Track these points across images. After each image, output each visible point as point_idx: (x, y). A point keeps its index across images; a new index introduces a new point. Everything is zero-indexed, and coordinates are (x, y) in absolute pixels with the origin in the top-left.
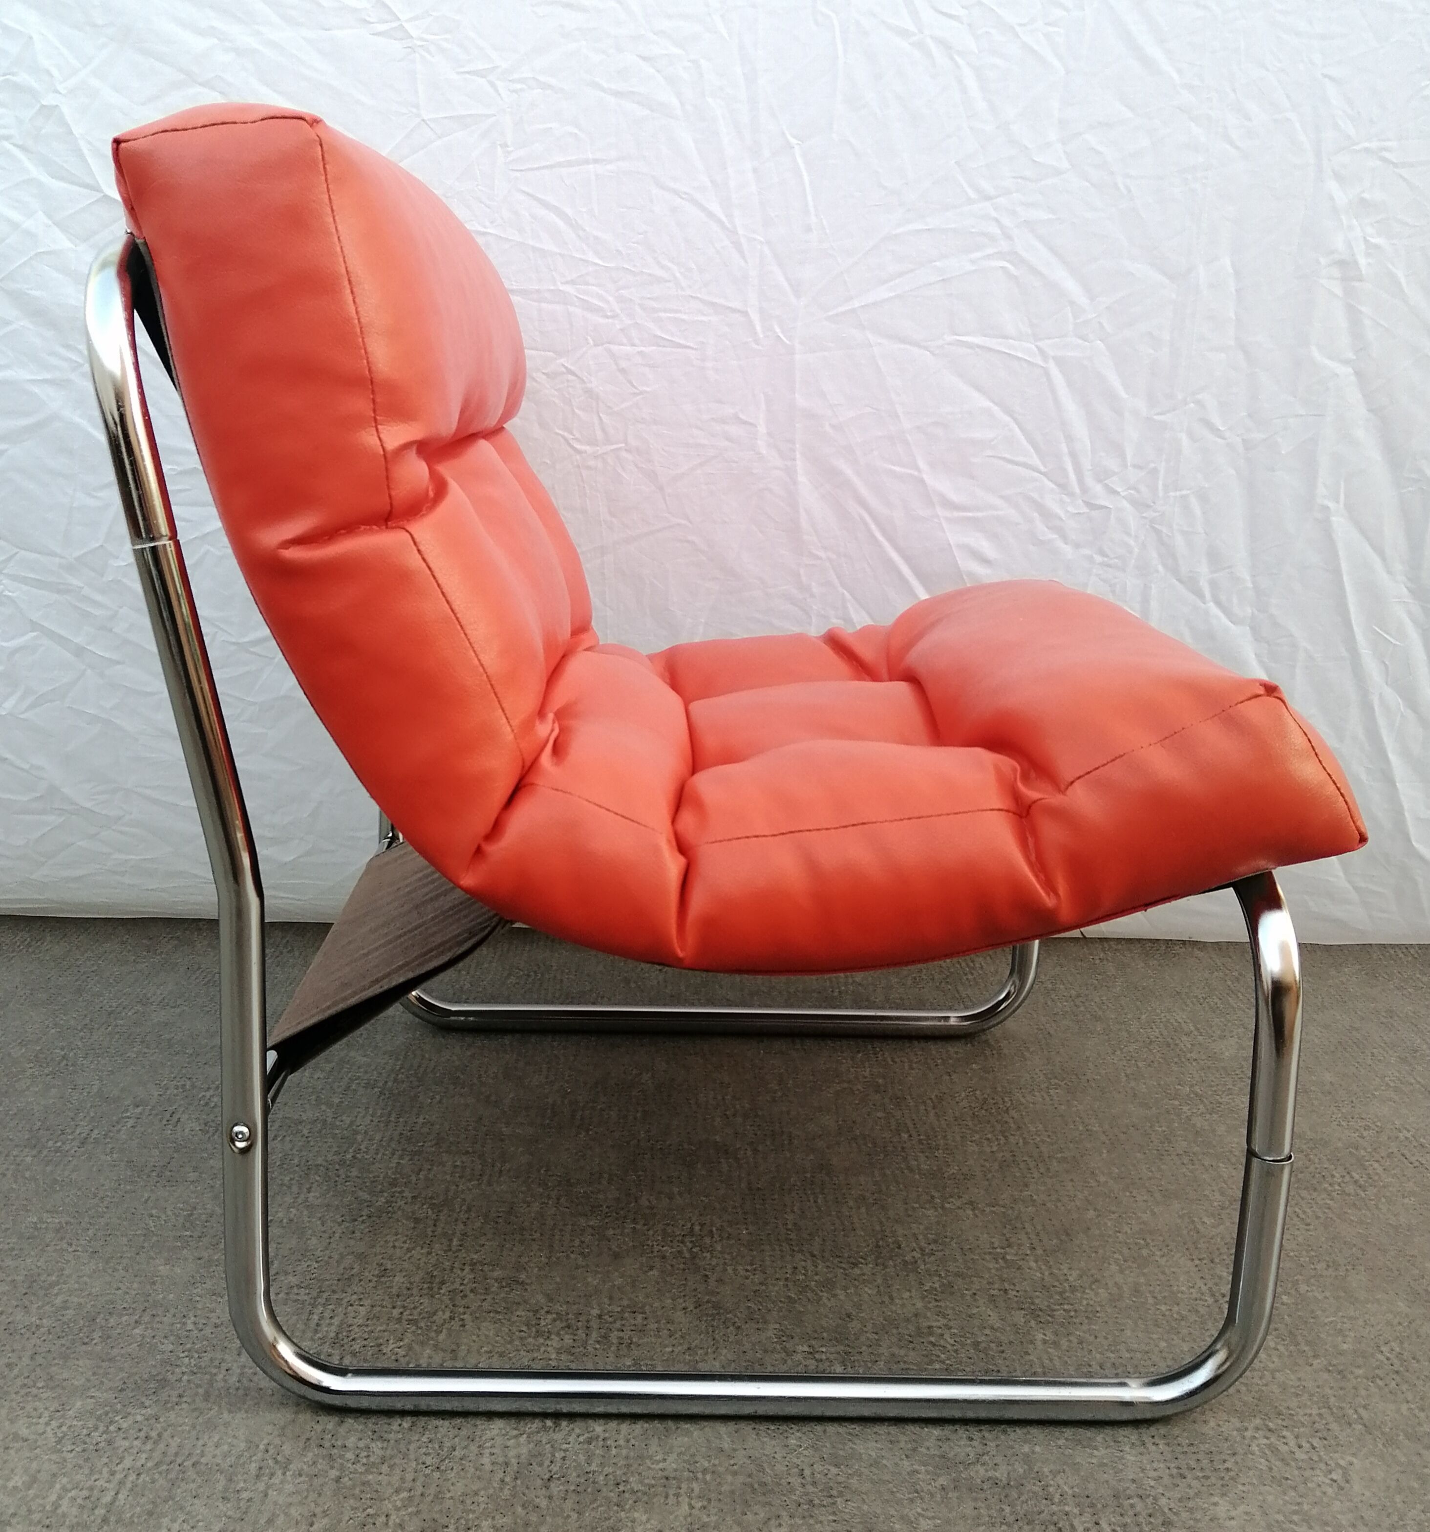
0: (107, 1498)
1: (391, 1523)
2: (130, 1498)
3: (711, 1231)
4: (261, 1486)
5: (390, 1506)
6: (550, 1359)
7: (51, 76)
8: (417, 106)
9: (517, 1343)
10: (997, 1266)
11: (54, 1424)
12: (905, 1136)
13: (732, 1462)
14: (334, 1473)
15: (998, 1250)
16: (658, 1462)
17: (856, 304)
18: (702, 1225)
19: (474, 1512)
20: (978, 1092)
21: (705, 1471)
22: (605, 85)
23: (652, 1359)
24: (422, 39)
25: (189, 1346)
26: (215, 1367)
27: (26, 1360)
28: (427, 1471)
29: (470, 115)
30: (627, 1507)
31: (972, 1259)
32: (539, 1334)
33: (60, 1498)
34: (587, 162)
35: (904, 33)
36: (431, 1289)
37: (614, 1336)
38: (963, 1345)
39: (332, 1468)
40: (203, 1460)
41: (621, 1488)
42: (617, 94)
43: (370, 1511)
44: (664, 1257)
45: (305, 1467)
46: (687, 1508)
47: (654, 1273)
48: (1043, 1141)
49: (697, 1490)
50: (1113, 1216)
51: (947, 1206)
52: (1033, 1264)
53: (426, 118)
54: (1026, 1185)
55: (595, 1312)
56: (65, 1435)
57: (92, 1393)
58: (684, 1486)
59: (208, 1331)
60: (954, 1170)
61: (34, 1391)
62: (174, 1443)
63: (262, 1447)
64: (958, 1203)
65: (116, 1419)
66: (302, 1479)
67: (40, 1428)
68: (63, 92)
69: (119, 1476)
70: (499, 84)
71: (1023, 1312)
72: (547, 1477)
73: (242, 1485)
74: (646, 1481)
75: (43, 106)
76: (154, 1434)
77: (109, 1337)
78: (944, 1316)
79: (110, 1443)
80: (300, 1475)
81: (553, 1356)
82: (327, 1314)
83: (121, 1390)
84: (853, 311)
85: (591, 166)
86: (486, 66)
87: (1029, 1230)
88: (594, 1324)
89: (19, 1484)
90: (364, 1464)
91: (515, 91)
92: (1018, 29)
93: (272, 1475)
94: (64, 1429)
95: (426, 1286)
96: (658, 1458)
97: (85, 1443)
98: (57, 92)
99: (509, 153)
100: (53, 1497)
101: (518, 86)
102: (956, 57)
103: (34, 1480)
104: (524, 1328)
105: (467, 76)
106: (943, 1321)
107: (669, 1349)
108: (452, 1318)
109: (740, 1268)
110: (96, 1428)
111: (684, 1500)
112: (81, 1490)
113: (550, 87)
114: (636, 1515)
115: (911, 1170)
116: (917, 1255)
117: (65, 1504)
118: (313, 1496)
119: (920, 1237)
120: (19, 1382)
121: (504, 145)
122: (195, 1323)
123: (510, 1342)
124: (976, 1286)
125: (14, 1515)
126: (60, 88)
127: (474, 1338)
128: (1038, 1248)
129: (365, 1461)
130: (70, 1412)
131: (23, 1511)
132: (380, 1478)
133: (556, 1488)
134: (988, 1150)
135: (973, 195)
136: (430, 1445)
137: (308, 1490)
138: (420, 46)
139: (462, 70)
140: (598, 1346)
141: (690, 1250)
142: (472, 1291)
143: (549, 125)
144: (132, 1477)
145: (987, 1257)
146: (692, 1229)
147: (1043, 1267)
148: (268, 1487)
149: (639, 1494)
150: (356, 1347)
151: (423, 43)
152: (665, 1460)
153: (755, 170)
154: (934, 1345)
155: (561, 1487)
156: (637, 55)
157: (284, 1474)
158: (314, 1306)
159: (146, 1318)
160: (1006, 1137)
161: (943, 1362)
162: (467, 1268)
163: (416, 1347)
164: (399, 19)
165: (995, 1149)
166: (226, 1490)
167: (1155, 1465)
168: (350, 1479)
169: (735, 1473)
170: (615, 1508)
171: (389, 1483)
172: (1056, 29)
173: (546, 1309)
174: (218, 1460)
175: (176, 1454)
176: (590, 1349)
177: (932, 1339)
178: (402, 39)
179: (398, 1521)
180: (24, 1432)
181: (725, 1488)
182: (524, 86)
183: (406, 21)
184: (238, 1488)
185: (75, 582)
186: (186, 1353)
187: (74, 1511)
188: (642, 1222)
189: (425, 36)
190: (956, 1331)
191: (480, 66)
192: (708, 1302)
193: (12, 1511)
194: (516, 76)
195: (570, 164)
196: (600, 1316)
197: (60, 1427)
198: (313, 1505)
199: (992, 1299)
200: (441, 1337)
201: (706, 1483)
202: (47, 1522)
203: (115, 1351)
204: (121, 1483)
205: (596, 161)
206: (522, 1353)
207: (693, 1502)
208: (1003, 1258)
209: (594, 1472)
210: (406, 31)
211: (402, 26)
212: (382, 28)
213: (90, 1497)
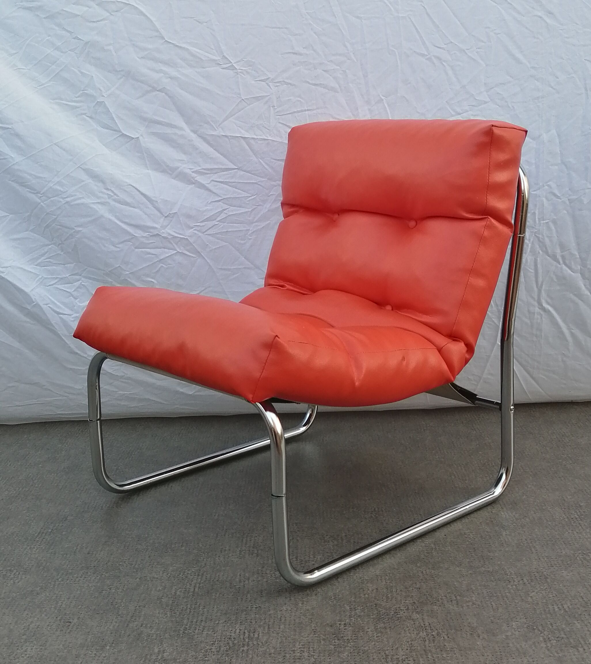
0: (192, 590)
2: (199, 590)
3: (382, 510)
7: (100, 90)
8: (240, 94)
10: (489, 514)
11: (165, 573)
12: (453, 477)
14: (265, 580)
16: (373, 572)
20: (482, 461)
21: (389, 573)
22: (311, 82)
24: (240, 69)
25: (203, 551)
26: (214, 556)
29: (260, 96)
30: (365, 583)
32: (325, 541)
33: (176, 591)
34: (305, 110)
35: (423, 55)
37: (352, 541)
40: (220, 579)
42: (315, 85)
44: (366, 518)
47: (363, 523)
49: (387, 578)
50: (533, 497)
53: (243, 98)
55: (344, 535)
56: (170, 576)
57: (175, 565)
58: (383, 577)
59: (208, 546)
61: (154, 566)
62: (208, 576)
63: (238, 574)
65: (186, 571)
67: (161, 575)
68: (106, 96)
70: (270, 84)
73: (235, 584)
75: (98, 102)
76: (200, 574)
77: (174, 550)
79: (186, 577)
82: (249, 540)
83: (184, 564)
85: (307, 112)
86: (266, 78)
89: (161, 589)
90: (274, 577)
91: (277, 86)
92: (467, 51)
93: (244, 581)
96: (373, 571)
97: (178, 578)
99: (275, 109)
101: (278, 84)
102: (444, 63)
103: (165, 587)
104: (320, 540)
105: (259, 82)
108: (293, 539)
110: (180, 574)
111: (384, 581)
112: (182, 589)
113: (290, 84)
114: (368, 585)
117: (178, 593)
120: (148, 564)
121: (273, 107)
122: (202, 545)
125: (163, 596)
126: (104, 95)
129: (274, 576)
130: (169, 571)
131: (165, 595)
138: (240, 72)
139: (256, 80)
141: (375, 516)
142: (298, 531)
143: (290, 98)
144: (198, 585)
146: (375, 510)
147: (506, 514)
150: (261, 548)
151: (241, 71)
153: (369, 110)
154: (466, 537)
156: (323, 70)
157: (248, 581)
159: (184, 544)
160: (492, 475)
161: (470, 542)
162: (295, 525)
164: (231, 63)
167: (543, 564)
168: (271, 581)
169: (399, 574)
172: (481, 50)
173: (326, 534)
175: (210, 578)
178: (233, 70)
180: (156, 576)
181: (397, 577)
182: (280, 84)
183: (234, 63)
185: (110, 280)
186: (202, 553)
187: (182, 594)
188: (356, 508)
189: (241, 68)
190: (474, 533)
191: (263, 78)
192: (384, 530)
193: (161, 595)
194: (277, 81)
195: (298, 112)
196: (346, 536)
197: (168, 574)
199: (487, 524)
201: (390, 576)
202: (174, 597)
204: (195, 586)
205: (308, 110)
207: (386, 581)
209: (352, 576)
210: (234, 67)
211: (233, 65)
212: (225, 66)
213: (186, 590)
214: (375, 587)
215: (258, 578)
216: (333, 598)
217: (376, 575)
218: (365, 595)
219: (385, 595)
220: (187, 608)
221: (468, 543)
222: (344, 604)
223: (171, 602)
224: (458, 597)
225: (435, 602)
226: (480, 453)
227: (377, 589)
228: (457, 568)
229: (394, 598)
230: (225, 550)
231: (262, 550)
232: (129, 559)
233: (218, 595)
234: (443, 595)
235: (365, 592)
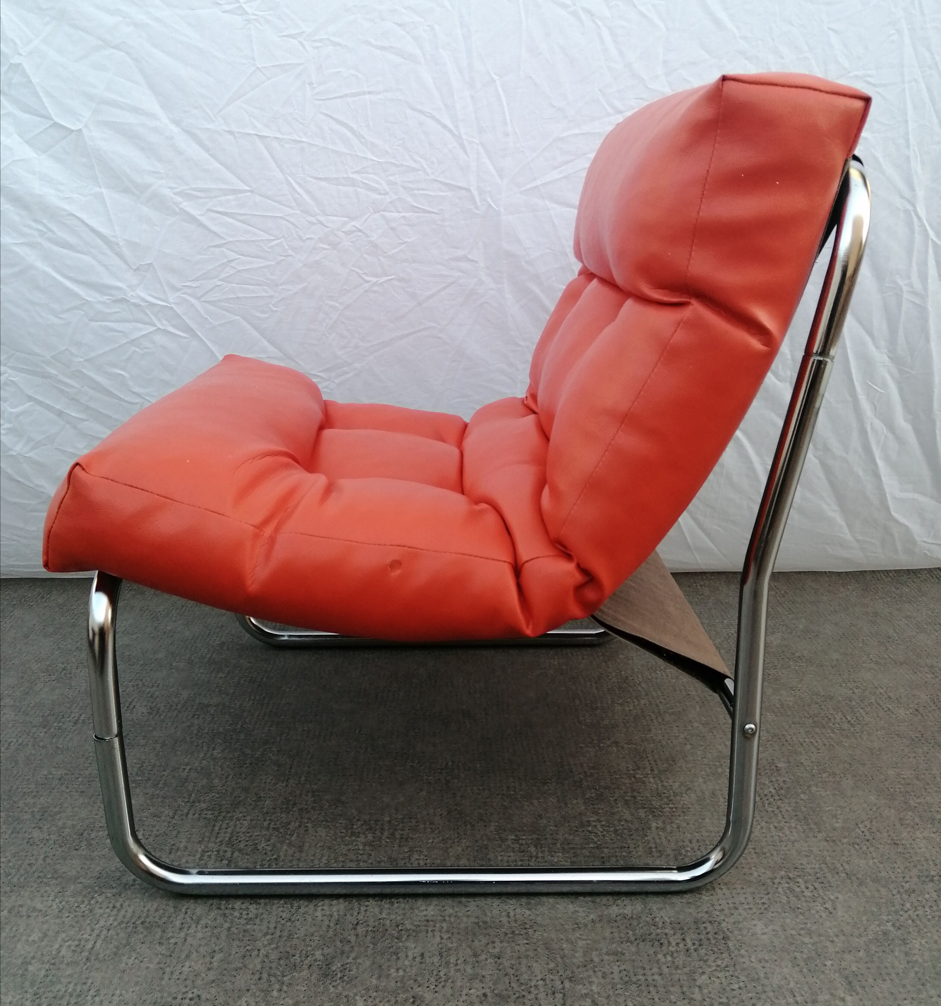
0: (89, 946)
1: (261, 954)
2: (104, 945)
3: (459, 766)
4: (182, 935)
5: (260, 944)
6: (359, 850)
7: (15, 44)
8: (253, 59)
9: (339, 840)
11: (57, 900)
13: (467, 909)
14: (226, 925)
15: (632, 772)
17: (538, 182)
18: (453, 762)
19: (311, 946)
20: (623, 672)
21: (450, 916)
22: (374, 42)
23: (420, 847)
24: (254, 14)
27: (40, 861)
28: (283, 922)
29: (288, 64)
30: (404, 939)
31: (616, 778)
32: (353, 834)
33: (61, 946)
34: (364, 93)
36: (287, 808)
38: (608, 831)
39: (226, 922)
40: (148, 920)
41: (400, 928)
42: (382, 48)
43: (248, 948)
44: (429, 783)
45: (209, 922)
46: (439, 939)
47: (424, 793)
48: (660, 702)
49: (445, 928)
50: (701, 748)
51: (601, 745)
52: (652, 780)
53: (259, 67)
54: (650, 730)
55: (387, 819)
56: (64, 907)
57: (81, 880)
58: (437, 925)
60: (606, 722)
61: (45, 880)
62: (130, 910)
64: (608, 743)
65: (95, 896)
66: (207, 929)
67: (49, 903)
68: (24, 54)
69: (96, 932)
70: (305, 43)
71: (645, 810)
72: (355, 923)
73: (171, 934)
74: (416, 923)
75: (11, 64)
76: (118, 905)
77: (91, 845)
78: (598, 814)
79: (91, 911)
80: (206, 927)
81: (361, 847)
82: (224, 826)
83: (99, 878)
84: (537, 187)
85: (367, 96)
86: (297, 32)
87: (650, 759)
88: (386, 827)
89: (36, 938)
90: (245, 919)
91: (317, 48)
93: (189, 928)
94: (63, 903)
95: (284, 806)
96: (422, 909)
97: (76, 912)
98: (20, 54)
99: (314, 88)
100: (57, 946)
101: (318, 44)
102: (597, 21)
103: (45, 935)
104: (344, 831)
105: (284, 38)
106: (596, 818)
107: (431, 841)
108: (300, 826)
109: (475, 788)
110: (83, 902)
111: (437, 934)
112: (74, 941)
113: (339, 44)
114: (408, 944)
115: (580, 722)
116: (582, 776)
117: (64, 952)
118: (214, 940)
119: (585, 765)
120: (36, 875)
121: (311, 84)
123: (335, 840)
124: (617, 795)
125: (33, 958)
126: (21, 52)
127: (314, 838)
128: (655, 769)
129: (246, 917)
130: (67, 893)
131: (39, 955)
132: (255, 927)
133: (361, 930)
134: (627, 709)
135: (610, 110)
136: (285, 906)
137: (211, 936)
138: (253, 19)
139: (282, 34)
140: (388, 840)
141: (446, 778)
142: (313, 808)
143: (339, 70)
144: (105, 932)
145: (624, 776)
146: (447, 765)
147: (658, 782)
148: (186, 935)
149: (411, 931)
150: (242, 845)
151: (255, 17)
152: (427, 910)
153: (472, 97)
154: (590, 832)
155: (364, 929)
156: (394, 23)
157: (196, 927)
158: (216, 821)
160: (638, 700)
162: (310, 794)
163: (279, 845)
164: (239, 2)
165: (631, 708)
166: (161, 938)
168: (237, 929)
169: (468, 916)
170: (396, 940)
171: (260, 930)
173: (357, 818)
174: (157, 919)
175: (132, 917)
176: (383, 842)
177: (590, 829)
178: (241, 15)
179: (265, 953)
180: (39, 906)
181: (462, 926)
182: (322, 44)
184: (169, 936)
185: (53, 372)
187: (70, 954)
188: (417, 761)
189: (256, 12)
190: (604, 823)
191: (293, 32)
192: (455, 810)
193: (32, 955)
194: (316, 38)
195: (354, 95)
196: (389, 822)
197: (61, 902)
198: (214, 945)
199: (627, 803)
200: (293, 838)
201: (451, 923)
202: (53, 961)
203: (95, 853)
204: (98, 936)
205: (370, 93)
206: (342, 846)
207: (443, 935)
208: (634, 777)
209: (384, 918)
210: (244, 9)
211: (241, 6)
212: (228, 7)
213: (79, 945)
214: (419, 950)
215: (215, 919)
216: (339, 975)
217: (426, 918)
218: (398, 970)
219: (435, 973)
220: (66, 992)
221: (592, 846)
222: (356, 995)
223: (43, 973)
224: (567, 984)
225: (524, 996)
226: (621, 656)
227: (422, 955)
228: (570, 906)
229: (450, 981)
230: (178, 850)
231: (240, 850)
232: (9, 861)
233: (131, 962)
234: (539, 977)
235: (400, 963)
